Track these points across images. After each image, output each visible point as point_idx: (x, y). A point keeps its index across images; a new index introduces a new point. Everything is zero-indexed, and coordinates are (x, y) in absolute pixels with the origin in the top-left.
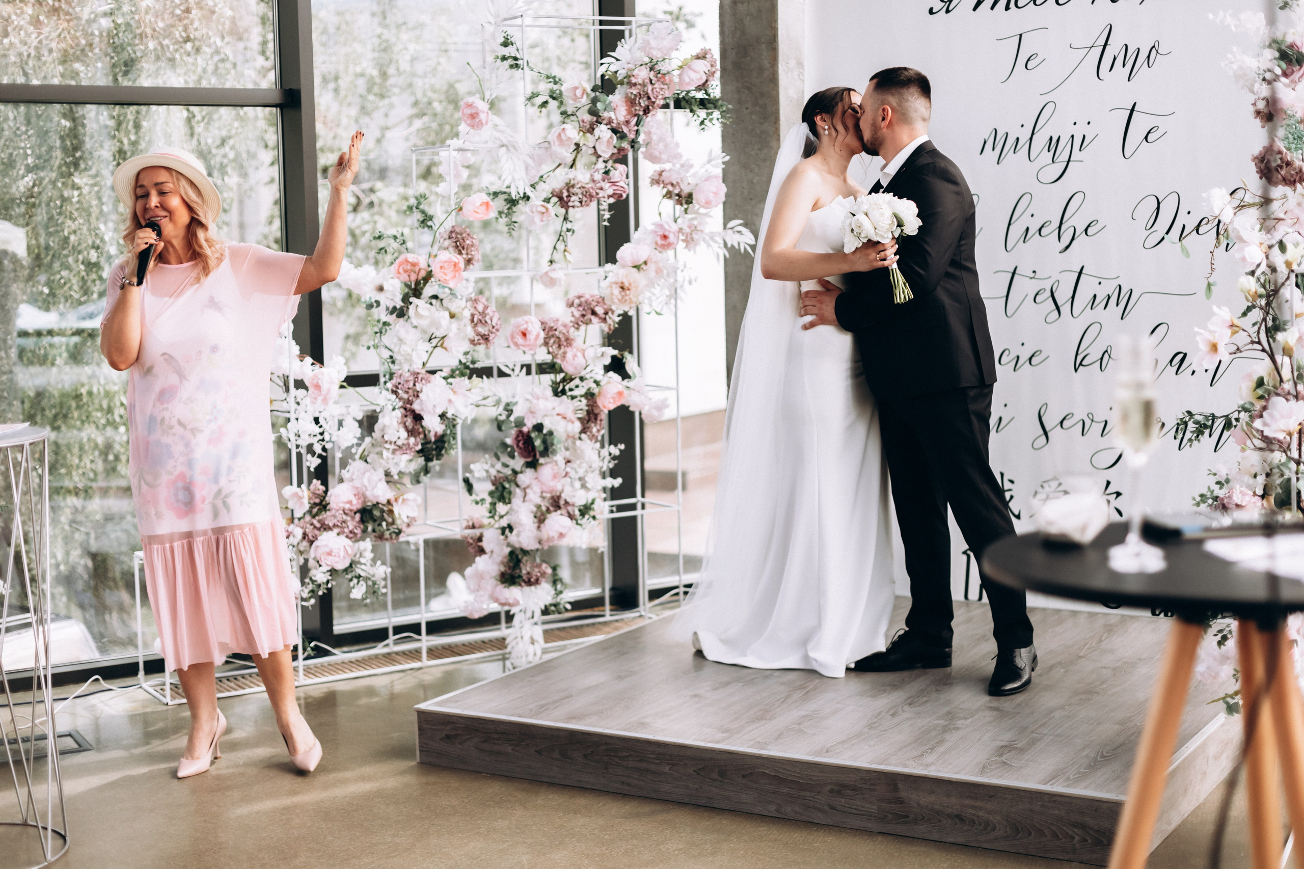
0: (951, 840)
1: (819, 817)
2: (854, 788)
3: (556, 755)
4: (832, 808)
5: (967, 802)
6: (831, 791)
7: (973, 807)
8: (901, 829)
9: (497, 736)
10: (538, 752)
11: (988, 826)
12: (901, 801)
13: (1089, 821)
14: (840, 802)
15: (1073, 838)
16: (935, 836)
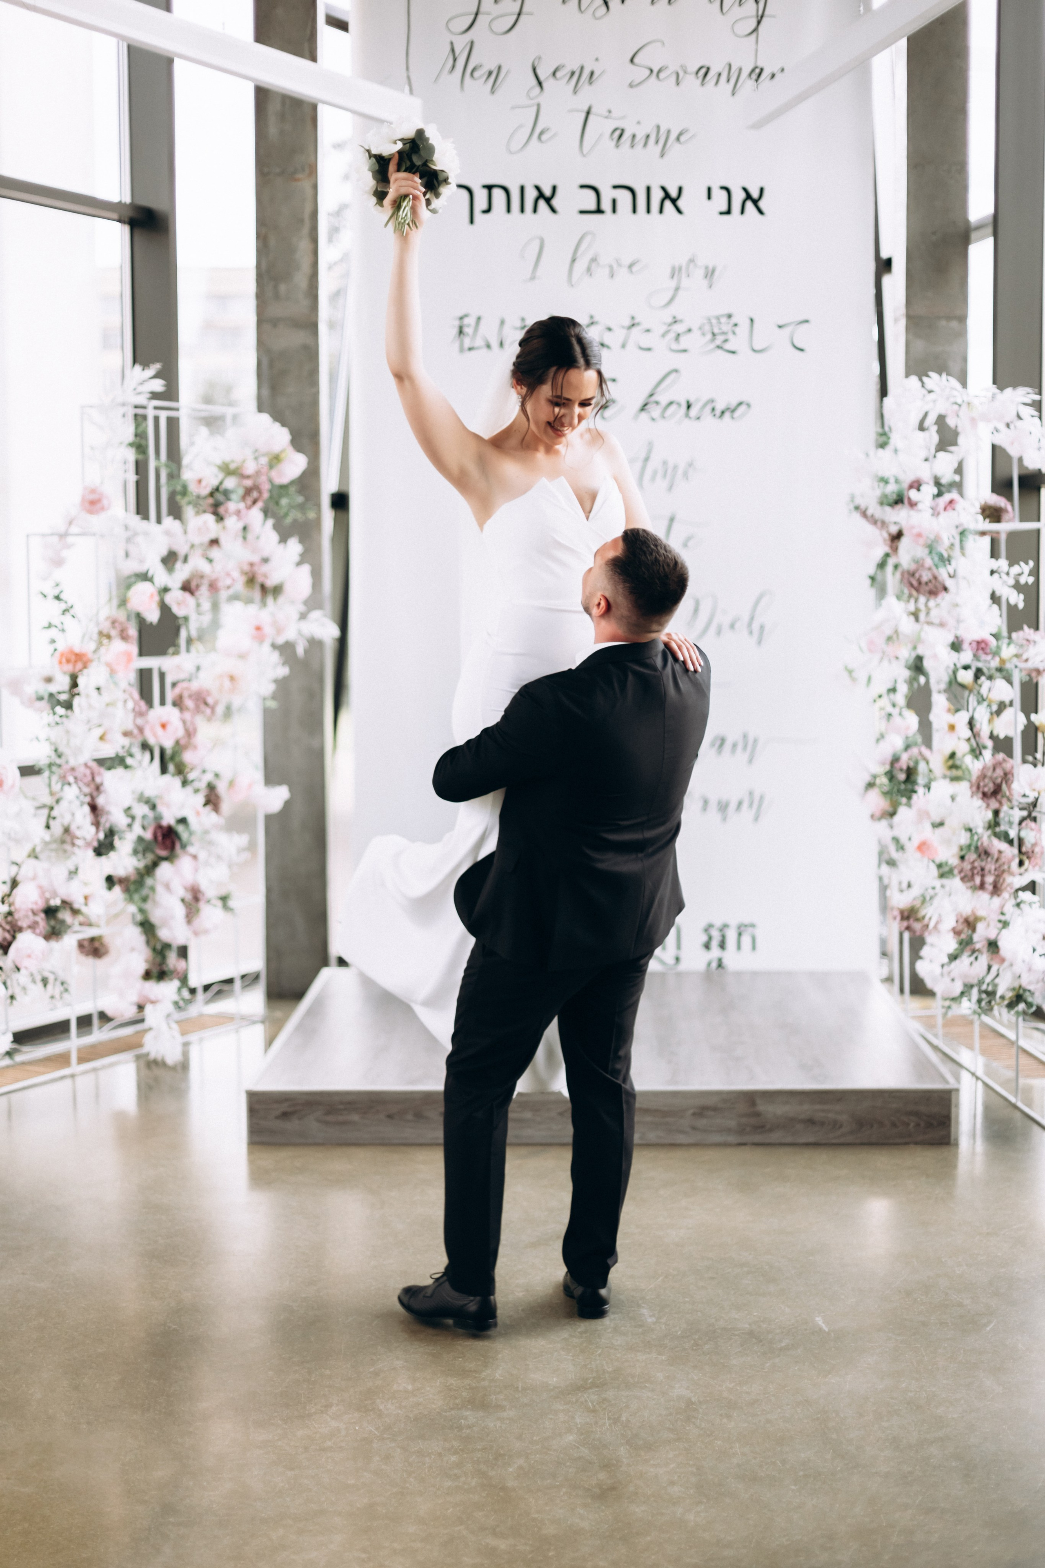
0: (803, 1140)
1: (681, 1139)
2: (715, 1109)
3: (410, 1117)
4: (694, 1128)
5: (818, 1107)
6: (694, 1114)
7: (823, 1111)
8: (758, 1138)
9: (341, 1107)
10: (390, 1117)
11: (836, 1125)
12: (758, 1114)
13: (923, 1109)
14: (702, 1123)
15: (908, 1124)
16: (789, 1139)
